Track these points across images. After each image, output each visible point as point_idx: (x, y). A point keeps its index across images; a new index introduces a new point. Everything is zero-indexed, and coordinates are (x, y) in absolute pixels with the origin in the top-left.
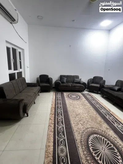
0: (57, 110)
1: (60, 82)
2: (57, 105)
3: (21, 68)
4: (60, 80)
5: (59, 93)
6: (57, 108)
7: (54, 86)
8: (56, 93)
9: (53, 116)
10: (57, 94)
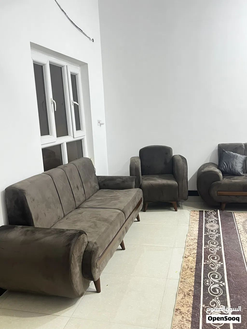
0: (206, 278)
1: (217, 170)
2: (206, 258)
3: (78, 127)
4: (217, 163)
5: (216, 216)
6: (206, 273)
7: (192, 187)
8: (201, 212)
9: (190, 300)
10: (207, 216)
